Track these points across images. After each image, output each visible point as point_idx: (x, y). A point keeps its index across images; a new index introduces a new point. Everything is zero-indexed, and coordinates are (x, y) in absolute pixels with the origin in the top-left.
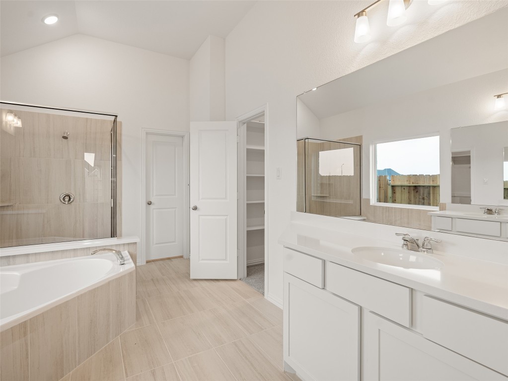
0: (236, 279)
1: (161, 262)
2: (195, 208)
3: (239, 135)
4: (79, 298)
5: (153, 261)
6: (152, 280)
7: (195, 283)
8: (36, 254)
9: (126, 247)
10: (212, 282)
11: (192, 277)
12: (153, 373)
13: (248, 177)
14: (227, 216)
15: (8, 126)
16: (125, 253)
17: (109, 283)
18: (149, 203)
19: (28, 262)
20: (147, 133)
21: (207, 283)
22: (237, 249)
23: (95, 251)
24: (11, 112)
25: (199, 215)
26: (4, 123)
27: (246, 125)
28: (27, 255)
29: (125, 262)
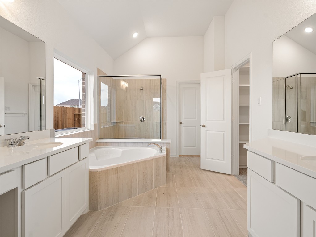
0: (231, 174)
1: (187, 157)
2: (204, 126)
3: (233, 78)
4: (139, 163)
5: (183, 156)
6: (180, 165)
7: (203, 172)
8: (128, 143)
9: (165, 145)
10: (214, 173)
11: (202, 168)
12: (168, 210)
13: (240, 107)
14: (225, 132)
15: (123, 87)
16: (164, 148)
17: (152, 159)
18: (181, 123)
19: (125, 146)
20: (179, 84)
21: (211, 173)
22: (232, 154)
23: (149, 144)
24: (124, 80)
25: (206, 131)
26: (121, 86)
27: (239, 70)
28: (125, 143)
29: (162, 152)
